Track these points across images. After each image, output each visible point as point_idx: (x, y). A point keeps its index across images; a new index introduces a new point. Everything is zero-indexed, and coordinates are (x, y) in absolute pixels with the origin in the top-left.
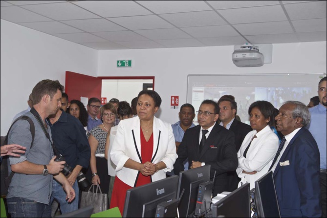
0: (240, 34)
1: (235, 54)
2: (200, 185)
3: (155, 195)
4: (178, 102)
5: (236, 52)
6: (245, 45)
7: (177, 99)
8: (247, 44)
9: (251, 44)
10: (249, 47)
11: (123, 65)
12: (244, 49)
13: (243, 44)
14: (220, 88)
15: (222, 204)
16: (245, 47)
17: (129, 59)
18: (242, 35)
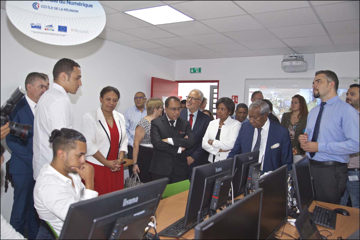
0: (288, 46)
1: (284, 62)
2: (250, 166)
3: (214, 173)
4: (237, 101)
5: (285, 60)
6: (292, 55)
7: (236, 98)
8: (294, 54)
9: (297, 54)
10: (295, 57)
11: (195, 71)
13: (290, 54)
14: (271, 89)
15: (263, 180)
16: (292, 57)
17: (200, 67)
18: (289, 47)
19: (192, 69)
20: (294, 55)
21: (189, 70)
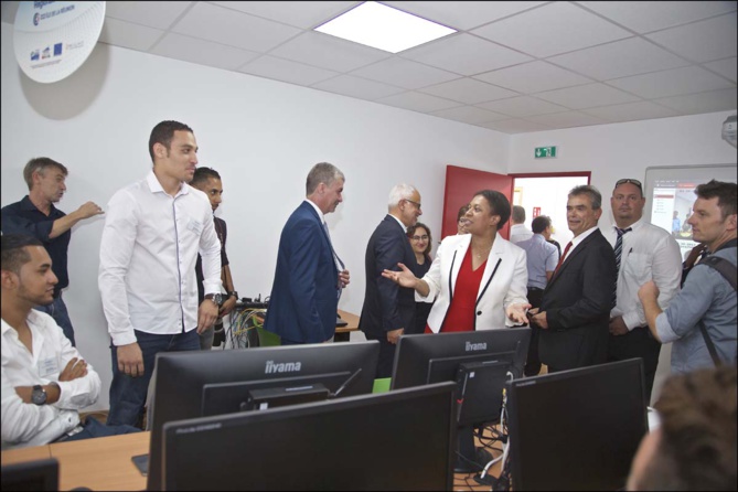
17: (553, 145)
19: (539, 150)
21: (534, 151)
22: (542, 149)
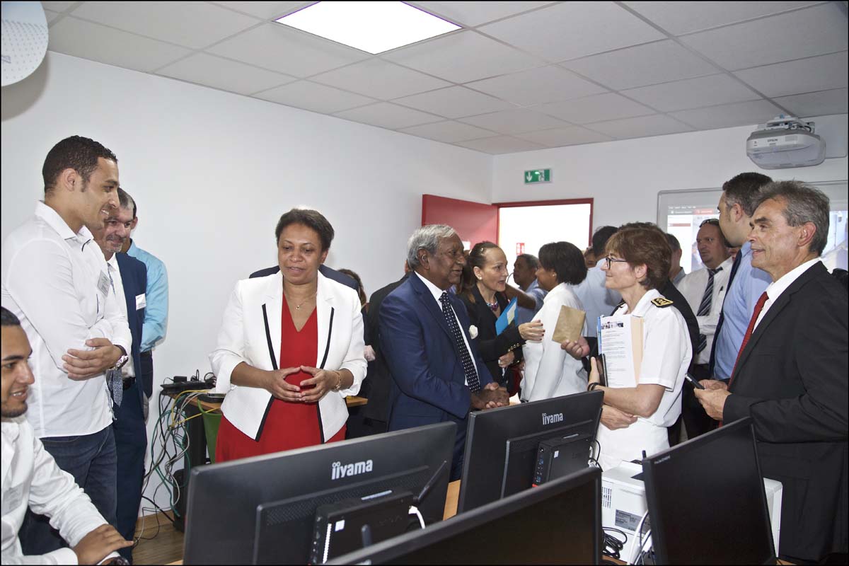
0: (761, 94)
1: (753, 141)
5: (755, 135)
6: (777, 120)
8: (781, 117)
9: (792, 115)
10: (786, 124)
11: (535, 179)
12: (775, 128)
13: (773, 118)
16: (777, 124)
17: (546, 167)
18: (765, 98)
19: (529, 174)
20: (782, 120)
21: (523, 175)
22: (532, 173)
